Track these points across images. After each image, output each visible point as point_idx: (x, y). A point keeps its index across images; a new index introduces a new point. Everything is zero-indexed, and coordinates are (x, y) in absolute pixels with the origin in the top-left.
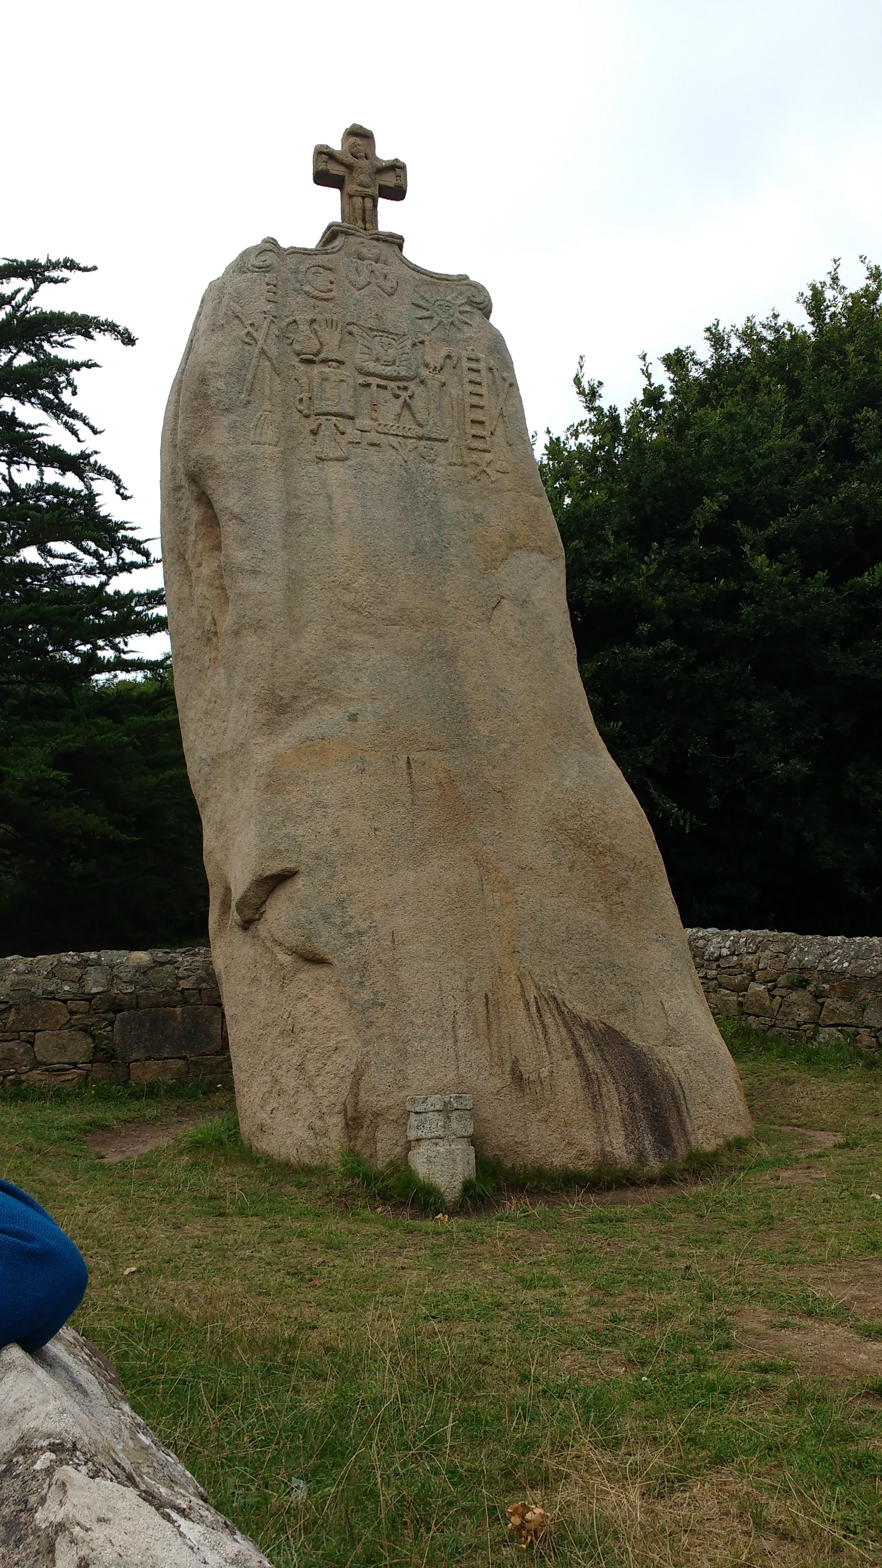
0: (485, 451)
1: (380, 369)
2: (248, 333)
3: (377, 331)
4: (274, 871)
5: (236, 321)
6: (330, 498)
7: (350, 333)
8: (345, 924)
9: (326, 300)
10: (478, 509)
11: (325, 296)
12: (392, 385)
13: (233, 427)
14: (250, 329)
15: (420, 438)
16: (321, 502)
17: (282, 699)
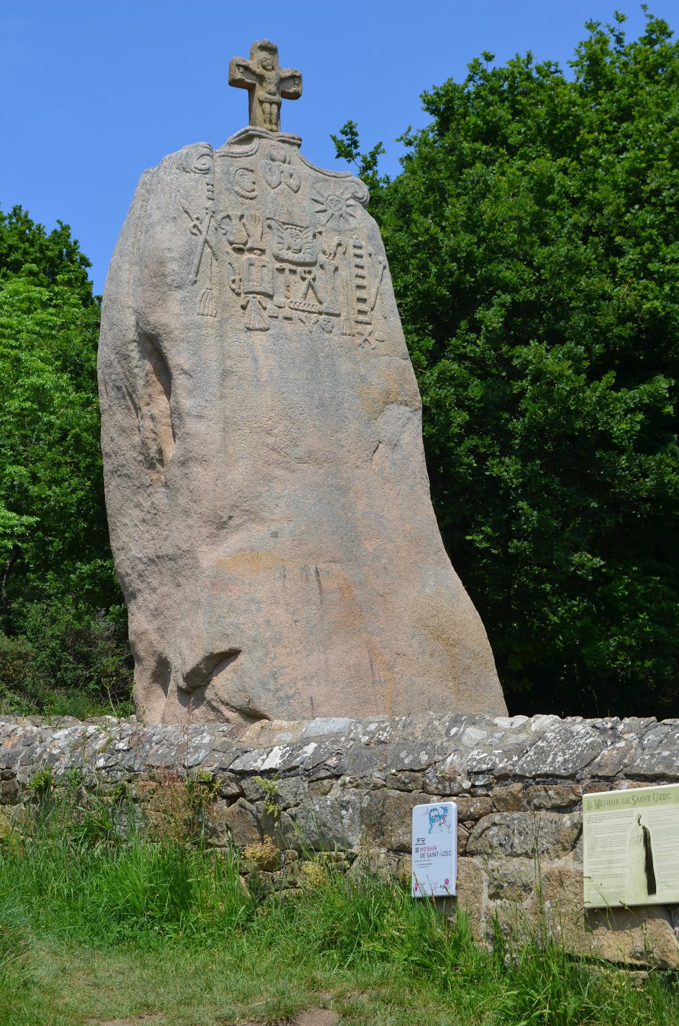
0: (367, 323)
1: (290, 255)
2: (195, 226)
3: (288, 224)
4: (223, 650)
5: (186, 215)
6: (255, 360)
7: (269, 227)
8: (277, 690)
9: (252, 199)
10: (363, 371)
11: (248, 194)
12: (300, 269)
13: (183, 301)
14: (197, 222)
15: (320, 313)
16: (249, 363)
17: (222, 517)
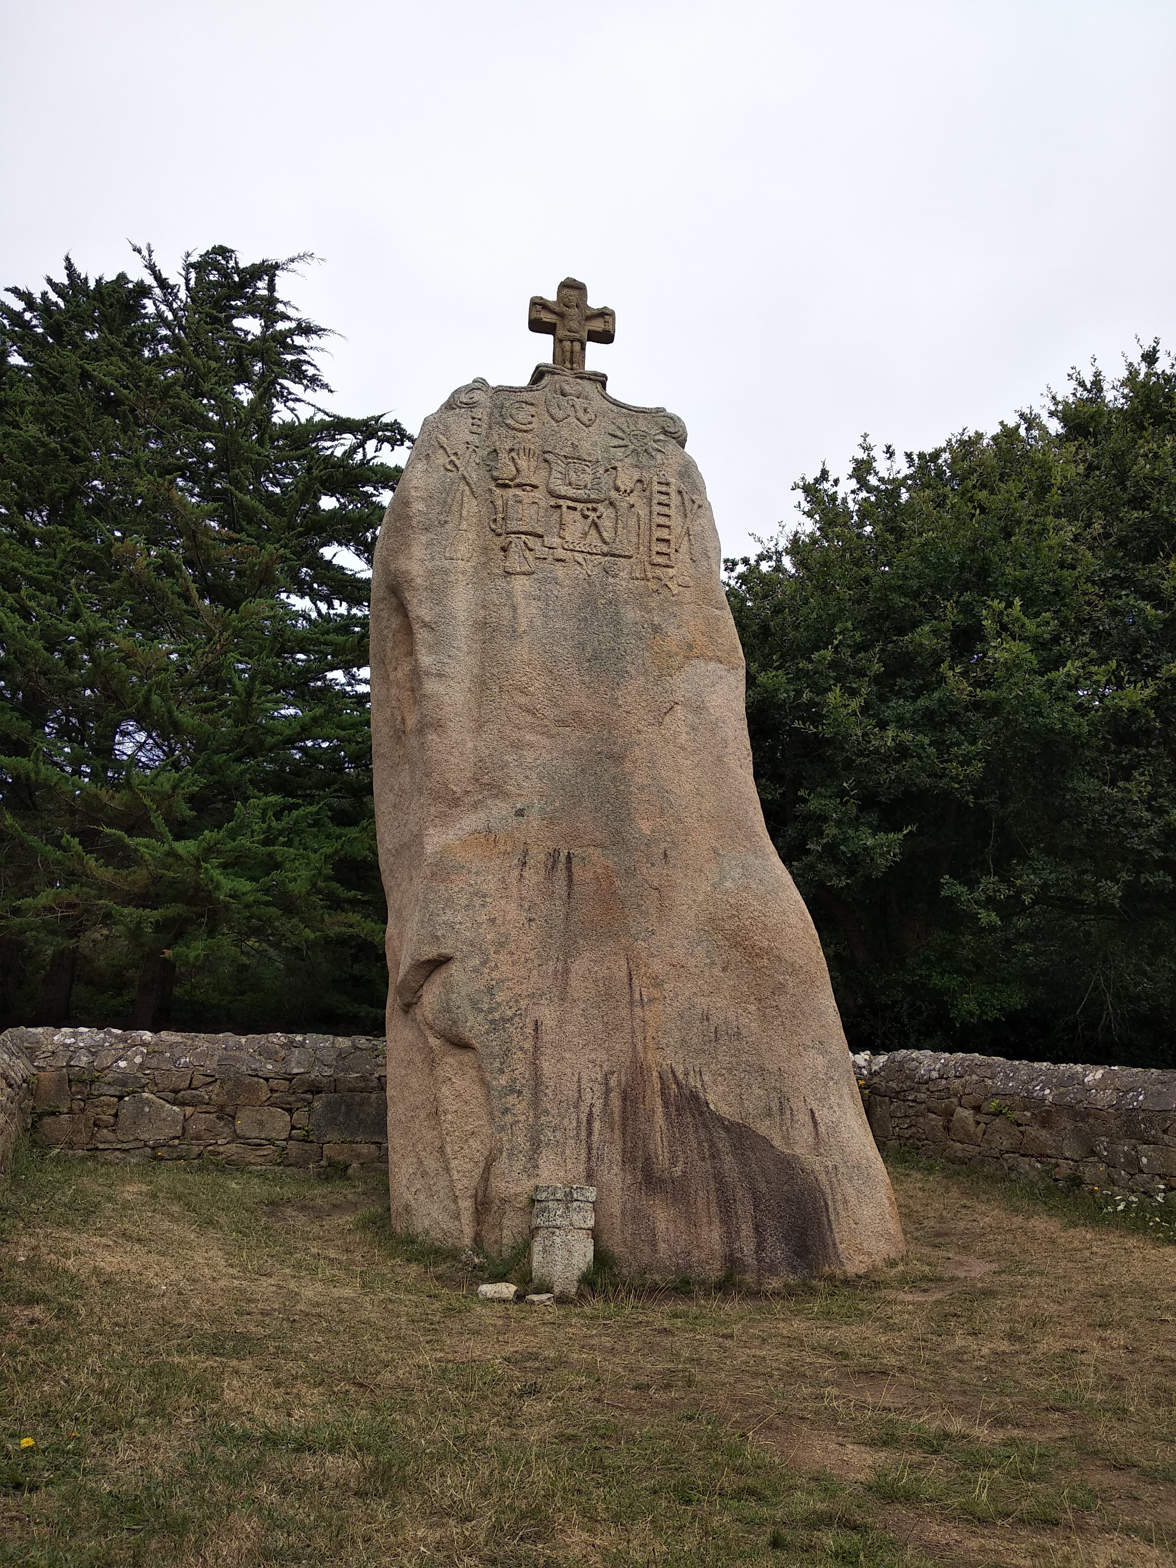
0: (668, 566)
1: (571, 492)
2: (451, 462)
3: (573, 458)
4: (430, 956)
5: (442, 451)
6: (514, 608)
7: (546, 461)
8: (491, 1011)
9: (525, 431)
10: (656, 620)
11: (524, 428)
12: (579, 506)
13: (429, 545)
14: (453, 458)
15: (605, 555)
16: (506, 612)
17: (454, 793)
